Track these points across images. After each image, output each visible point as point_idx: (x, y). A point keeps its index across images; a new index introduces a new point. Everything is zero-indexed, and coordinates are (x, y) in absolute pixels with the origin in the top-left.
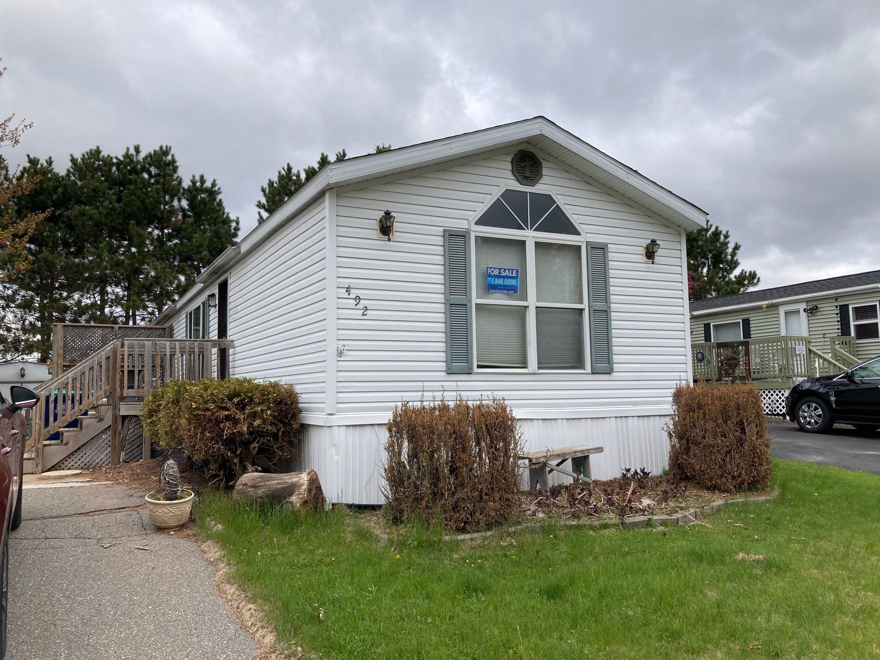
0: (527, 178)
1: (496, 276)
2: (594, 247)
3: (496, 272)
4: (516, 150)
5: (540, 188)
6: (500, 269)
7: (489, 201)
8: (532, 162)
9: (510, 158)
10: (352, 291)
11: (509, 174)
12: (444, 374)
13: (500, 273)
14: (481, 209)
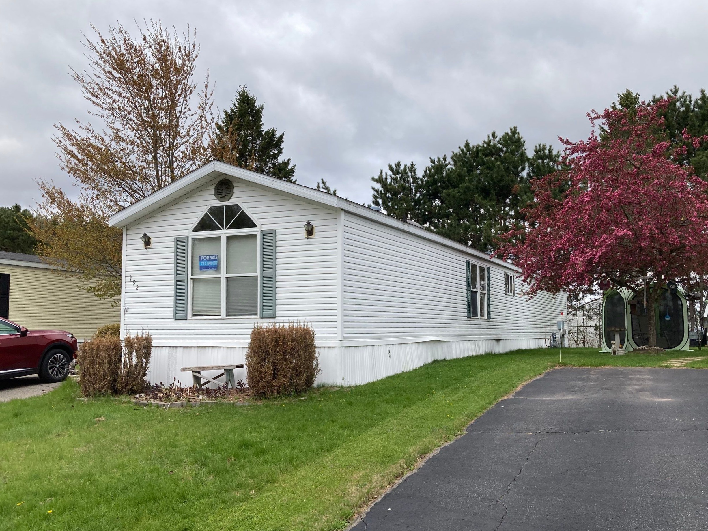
0: (224, 197)
1: (207, 260)
2: (265, 234)
3: (207, 258)
4: (217, 181)
5: (231, 202)
6: (209, 256)
7: (200, 216)
8: (227, 186)
9: (213, 187)
10: (132, 278)
11: (213, 197)
12: (173, 320)
13: (209, 258)
14: (196, 221)
